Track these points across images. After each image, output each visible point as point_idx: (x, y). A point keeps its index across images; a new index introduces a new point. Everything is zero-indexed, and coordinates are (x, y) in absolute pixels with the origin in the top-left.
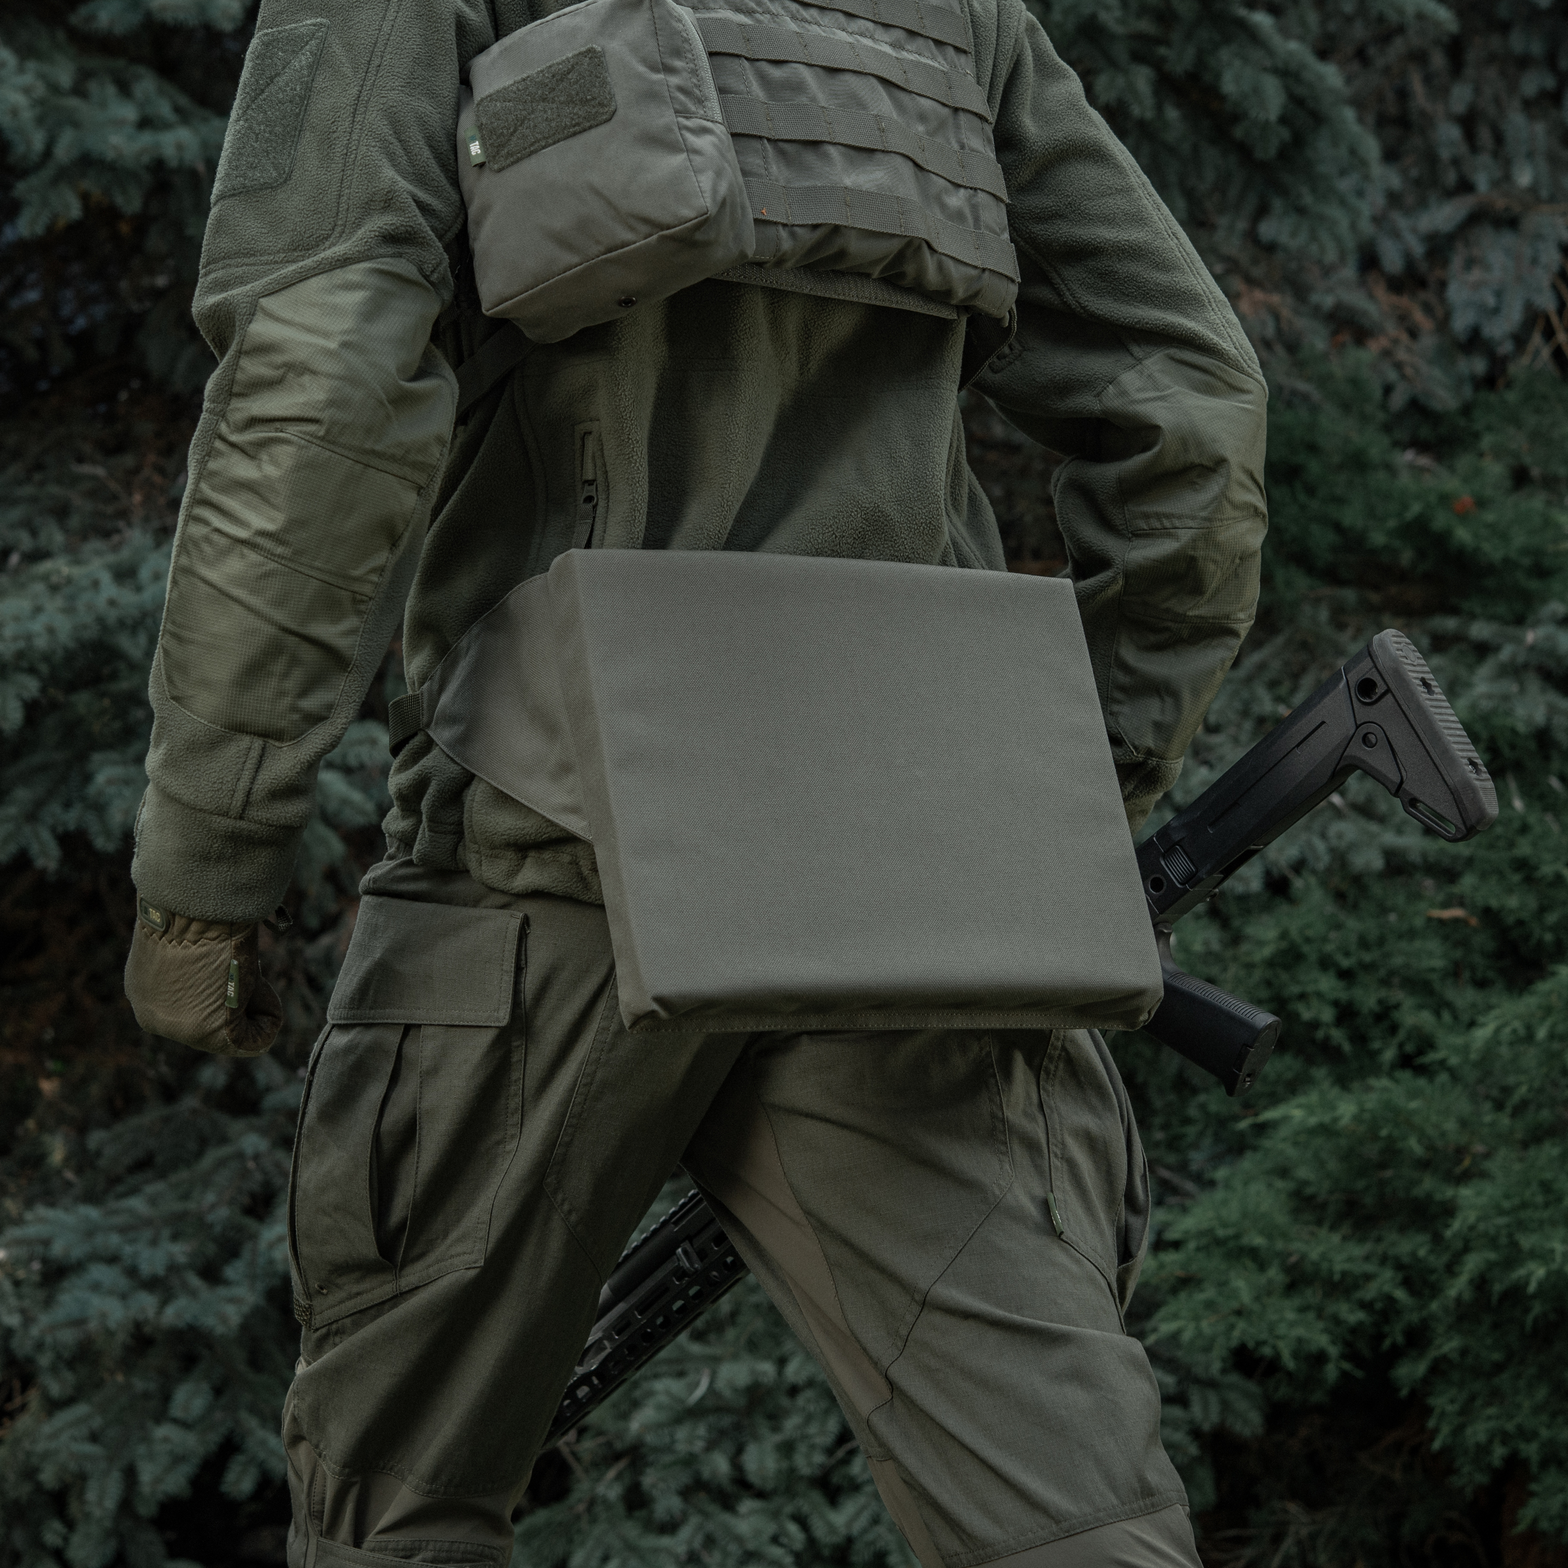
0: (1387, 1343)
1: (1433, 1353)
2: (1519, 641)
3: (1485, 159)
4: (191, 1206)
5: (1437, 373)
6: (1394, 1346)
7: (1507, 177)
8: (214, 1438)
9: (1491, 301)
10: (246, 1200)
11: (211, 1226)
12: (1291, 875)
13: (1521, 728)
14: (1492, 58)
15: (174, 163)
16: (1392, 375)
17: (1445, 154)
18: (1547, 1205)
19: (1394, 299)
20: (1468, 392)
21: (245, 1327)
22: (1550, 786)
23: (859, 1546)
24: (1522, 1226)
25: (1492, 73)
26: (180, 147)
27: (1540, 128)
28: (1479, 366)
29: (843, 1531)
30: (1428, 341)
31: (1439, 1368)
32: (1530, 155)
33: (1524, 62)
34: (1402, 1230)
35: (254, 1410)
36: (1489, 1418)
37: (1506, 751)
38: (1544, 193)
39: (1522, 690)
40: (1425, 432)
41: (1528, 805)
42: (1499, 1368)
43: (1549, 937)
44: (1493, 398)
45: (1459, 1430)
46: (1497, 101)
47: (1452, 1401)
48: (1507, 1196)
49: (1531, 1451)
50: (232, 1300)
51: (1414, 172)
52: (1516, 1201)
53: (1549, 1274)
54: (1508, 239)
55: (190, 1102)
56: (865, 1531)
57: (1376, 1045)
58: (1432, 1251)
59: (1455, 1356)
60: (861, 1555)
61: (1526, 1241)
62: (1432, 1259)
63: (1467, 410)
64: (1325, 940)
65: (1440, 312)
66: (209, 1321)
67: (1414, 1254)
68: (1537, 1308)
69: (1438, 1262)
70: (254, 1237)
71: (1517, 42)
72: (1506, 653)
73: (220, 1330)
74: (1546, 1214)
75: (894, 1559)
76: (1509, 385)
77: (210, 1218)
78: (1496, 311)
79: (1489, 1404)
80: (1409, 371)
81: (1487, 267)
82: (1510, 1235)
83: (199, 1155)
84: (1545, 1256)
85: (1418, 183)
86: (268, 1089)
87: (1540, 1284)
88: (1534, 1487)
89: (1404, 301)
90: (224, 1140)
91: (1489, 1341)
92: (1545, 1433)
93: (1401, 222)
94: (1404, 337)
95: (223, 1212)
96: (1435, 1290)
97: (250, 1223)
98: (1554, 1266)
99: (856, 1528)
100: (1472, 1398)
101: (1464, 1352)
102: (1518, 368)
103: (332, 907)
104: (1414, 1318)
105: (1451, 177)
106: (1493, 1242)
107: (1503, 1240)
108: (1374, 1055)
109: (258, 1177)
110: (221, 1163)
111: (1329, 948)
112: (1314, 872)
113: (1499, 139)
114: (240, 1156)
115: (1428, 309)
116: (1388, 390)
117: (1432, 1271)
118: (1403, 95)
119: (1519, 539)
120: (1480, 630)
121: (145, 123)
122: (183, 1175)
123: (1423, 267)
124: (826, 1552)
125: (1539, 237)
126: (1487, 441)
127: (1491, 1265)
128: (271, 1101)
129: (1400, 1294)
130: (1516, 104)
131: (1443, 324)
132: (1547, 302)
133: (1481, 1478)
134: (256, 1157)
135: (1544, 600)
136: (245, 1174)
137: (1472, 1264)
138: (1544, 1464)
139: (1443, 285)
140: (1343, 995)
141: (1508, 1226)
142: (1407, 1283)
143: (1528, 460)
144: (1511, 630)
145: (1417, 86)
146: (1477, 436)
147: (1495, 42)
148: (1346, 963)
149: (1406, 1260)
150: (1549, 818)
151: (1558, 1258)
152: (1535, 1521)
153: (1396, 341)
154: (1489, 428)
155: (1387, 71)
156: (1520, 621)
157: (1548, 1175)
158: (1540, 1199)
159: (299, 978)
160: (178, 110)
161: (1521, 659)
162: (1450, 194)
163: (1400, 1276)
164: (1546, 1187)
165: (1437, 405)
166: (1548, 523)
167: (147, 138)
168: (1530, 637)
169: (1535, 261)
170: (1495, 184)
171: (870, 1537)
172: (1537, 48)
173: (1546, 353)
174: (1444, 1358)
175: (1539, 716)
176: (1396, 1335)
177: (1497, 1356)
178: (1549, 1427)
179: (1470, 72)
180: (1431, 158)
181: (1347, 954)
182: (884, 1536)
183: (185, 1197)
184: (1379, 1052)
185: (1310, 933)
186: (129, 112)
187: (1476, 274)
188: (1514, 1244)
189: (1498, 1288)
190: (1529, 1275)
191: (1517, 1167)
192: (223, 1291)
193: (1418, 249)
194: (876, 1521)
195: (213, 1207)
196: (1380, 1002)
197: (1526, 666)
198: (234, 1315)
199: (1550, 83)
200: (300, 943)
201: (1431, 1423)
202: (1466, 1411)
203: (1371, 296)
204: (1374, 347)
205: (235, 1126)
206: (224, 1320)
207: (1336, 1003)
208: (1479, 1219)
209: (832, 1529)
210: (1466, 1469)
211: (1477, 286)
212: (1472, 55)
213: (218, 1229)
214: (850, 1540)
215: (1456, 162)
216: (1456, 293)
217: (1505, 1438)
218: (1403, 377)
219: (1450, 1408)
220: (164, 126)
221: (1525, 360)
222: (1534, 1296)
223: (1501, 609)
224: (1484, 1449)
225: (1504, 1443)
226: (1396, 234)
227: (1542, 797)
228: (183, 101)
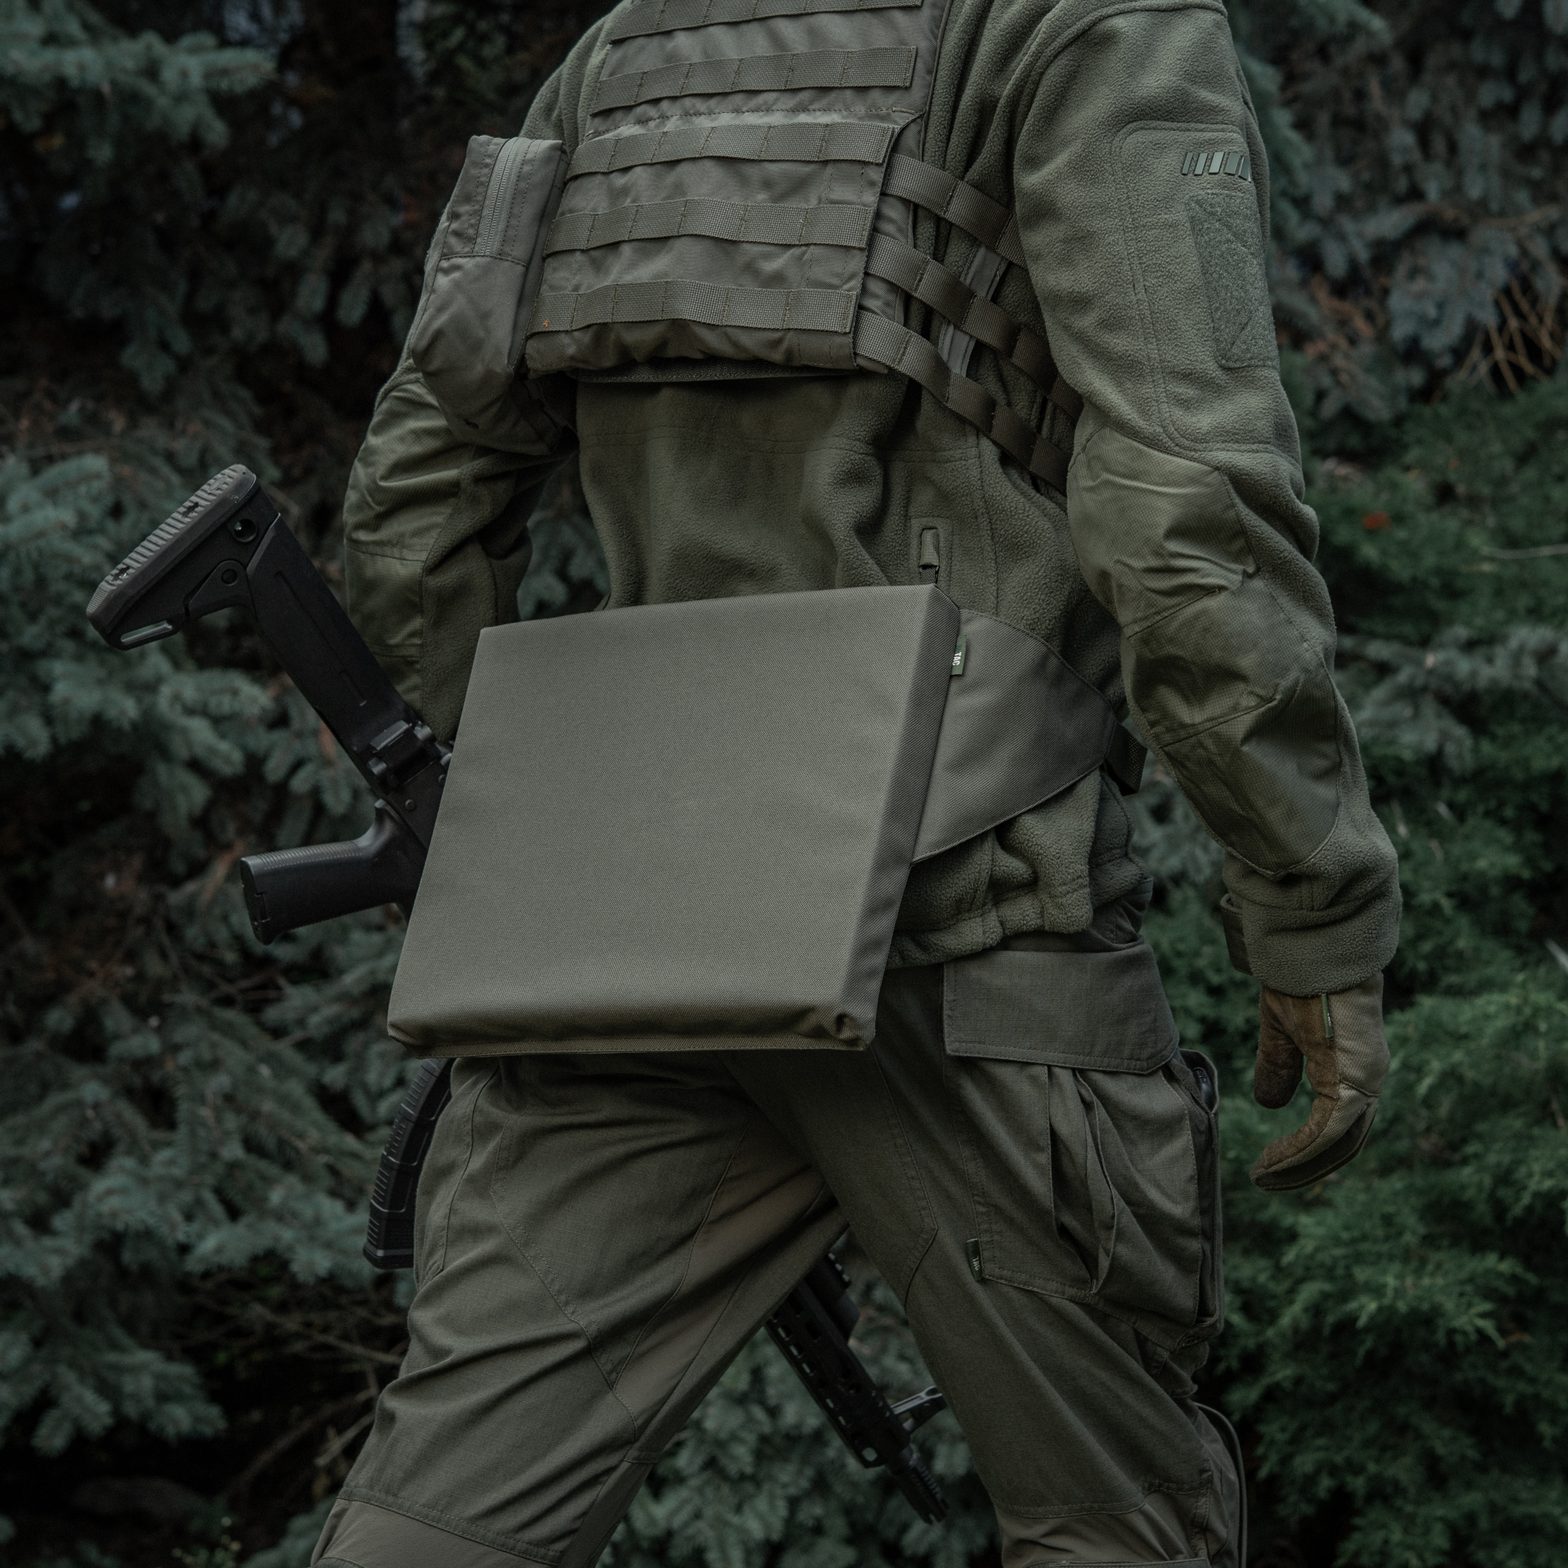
0: (1222, 1367)
1: (1266, 1381)
2: (1419, 663)
3: (1437, 167)
4: (25, 1151)
5: (1373, 382)
6: (1228, 1370)
7: (1458, 189)
8: (29, 1391)
9: (1432, 312)
10: (83, 1149)
11: (43, 1174)
12: (1170, 886)
13: (1407, 755)
14: (1452, 66)
15: (75, 83)
16: (1326, 381)
17: (1397, 160)
18: (1387, 1238)
19: (1336, 304)
20: (1403, 403)
21: (68, 1278)
22: (1437, 813)
23: (678, 1541)
24: (1359, 1258)
25: (1451, 80)
26: (82, 67)
27: (1494, 141)
28: (1416, 377)
29: (662, 1524)
30: (1367, 349)
31: (1271, 1395)
32: (1483, 168)
33: (1483, 72)
34: (1247, 1252)
35: (72, 1364)
36: (1319, 1449)
37: (1392, 779)
38: (1494, 206)
39: (1416, 715)
40: (1354, 441)
41: (1413, 833)
42: (1333, 1398)
43: (1422, 966)
44: (1427, 411)
45: (1286, 1460)
46: (1454, 110)
47: (1283, 1430)
48: (1347, 1228)
49: (1358, 1484)
50: (57, 1251)
51: (1366, 176)
52: (1356, 1233)
53: (1380, 1309)
54: (1455, 251)
55: (34, 1045)
56: (686, 1525)
57: (1239, 1064)
58: (1273, 1278)
59: (1287, 1385)
60: (679, 1550)
61: (1361, 1274)
62: (1271, 1286)
63: (1399, 421)
64: (1197, 954)
65: (1380, 320)
66: (30, 1271)
67: (1254, 1279)
68: (1369, 1343)
69: (1280, 1288)
70: (84, 1187)
71: (1478, 52)
72: (1403, 677)
73: (41, 1281)
74: (1385, 1248)
75: (712, 1556)
76: (1445, 398)
77: (43, 1165)
78: (1436, 323)
79: (1319, 1434)
80: (1344, 378)
81: (1430, 277)
82: (1347, 1268)
83: (41, 1098)
84: (1377, 1291)
85: (1368, 187)
86: (117, 1037)
87: (1372, 1318)
88: (1358, 1521)
89: (1346, 306)
90: (65, 1086)
91: (1325, 1371)
92: (1372, 1468)
93: (1347, 224)
94: (1343, 343)
95: (57, 1161)
96: (1273, 1316)
97: (83, 1172)
98: (1386, 1301)
99: (677, 1523)
100: (1303, 1428)
101: (1298, 1381)
102: (1456, 382)
103: (200, 852)
104: (1251, 1343)
105: (1402, 184)
106: (1329, 1273)
107: (1340, 1271)
108: (1236, 1073)
109: (98, 1126)
110: (61, 1109)
111: (1201, 963)
112: (1194, 885)
113: (1453, 148)
114: (79, 1104)
115: (1370, 316)
116: (1320, 395)
117: (1274, 1297)
118: (1360, 95)
119: (1430, 560)
120: (1377, 650)
121: (51, 39)
122: (20, 1119)
123: (1367, 273)
124: (645, 1544)
125: (1485, 251)
126: (1413, 455)
127: (1325, 1296)
128: (116, 1049)
129: (1237, 1319)
130: (1472, 113)
131: (1382, 335)
132: (1488, 318)
133: (1307, 1509)
134: (96, 1106)
135: (1450, 622)
136: (84, 1122)
137: (1309, 1292)
138: (1370, 1498)
139: (1386, 292)
140: (1210, 1012)
141: (1345, 1257)
142: (1247, 1309)
143: (1452, 477)
144: (1414, 652)
145: (1375, 88)
146: (1405, 447)
147: (1456, 50)
148: (1215, 979)
149: (1246, 1284)
150: (1434, 845)
151: (1390, 1293)
152: (1357, 1554)
153: (1334, 347)
154: (1420, 442)
155: (1345, 72)
156: (1425, 643)
157: (1390, 1209)
158: (1380, 1232)
159: (159, 924)
160: (87, 27)
161: (1419, 682)
162: (1399, 201)
163: (1238, 1302)
164: (1387, 1220)
165: (1371, 416)
166: (1460, 544)
167: (50, 55)
168: (1431, 660)
169: (1480, 275)
170: (1445, 194)
171: (690, 1531)
172: (1497, 59)
173: (1483, 369)
174: (1277, 1385)
175: (1430, 743)
176: (1231, 1360)
177: (1331, 1387)
178: (1378, 1461)
179: (1427, 77)
180: (1382, 162)
181: (1218, 970)
182: (705, 1532)
183: (20, 1142)
184: (1242, 1071)
185: (1181, 947)
186: (34, 27)
187: (1420, 284)
188: (1349, 1276)
189: (1330, 1319)
190: (1362, 1307)
191: (1362, 1197)
192: (48, 1242)
193: (1363, 255)
194: (697, 1515)
195: (47, 1154)
196: (1248, 1021)
197: (1424, 689)
198: (56, 1265)
199: (1507, 94)
200: (162, 888)
201: (1260, 1450)
202: (1296, 1441)
203: (1313, 299)
204: (1312, 350)
205: (77, 1071)
206: (45, 1270)
207: (1203, 1020)
208: (1317, 1250)
209: (652, 1521)
210: (1293, 1498)
211: (1420, 296)
212: (1433, 60)
213: (49, 1178)
214: (670, 1534)
215: (1408, 169)
216: (1398, 302)
217: (1333, 1470)
218: (1338, 383)
219: (1281, 1437)
220: (70, 43)
221: (1462, 375)
222: (1367, 1329)
223: (1408, 629)
224: (1311, 1480)
225: (1331, 1474)
226: (1342, 237)
227: (1429, 823)
228: (95, 18)
